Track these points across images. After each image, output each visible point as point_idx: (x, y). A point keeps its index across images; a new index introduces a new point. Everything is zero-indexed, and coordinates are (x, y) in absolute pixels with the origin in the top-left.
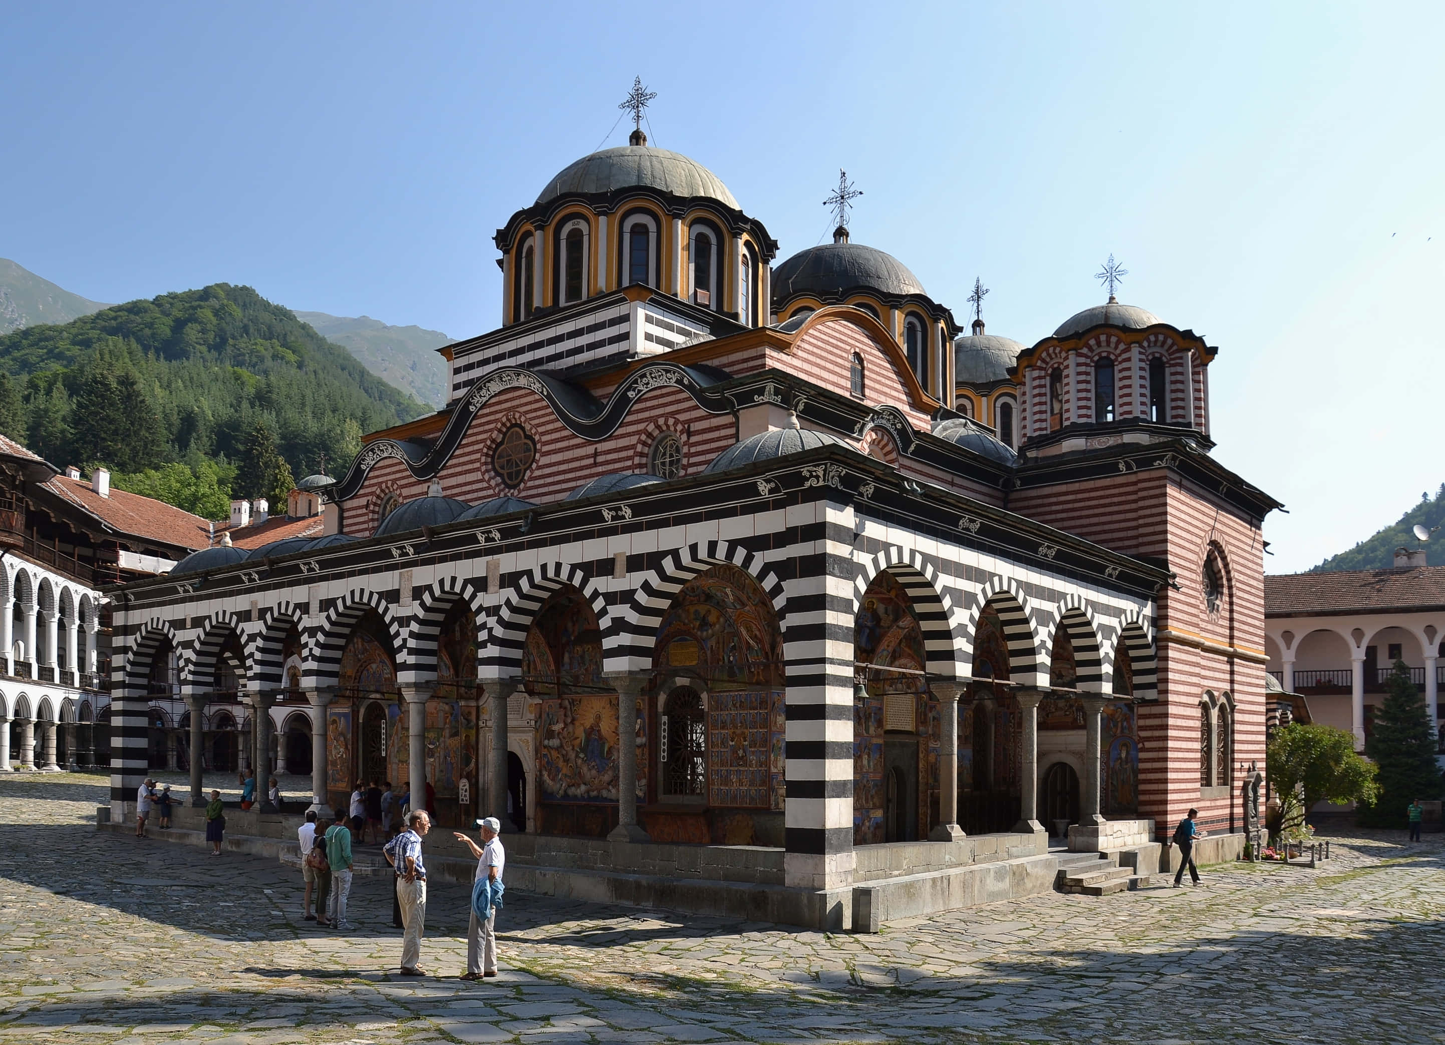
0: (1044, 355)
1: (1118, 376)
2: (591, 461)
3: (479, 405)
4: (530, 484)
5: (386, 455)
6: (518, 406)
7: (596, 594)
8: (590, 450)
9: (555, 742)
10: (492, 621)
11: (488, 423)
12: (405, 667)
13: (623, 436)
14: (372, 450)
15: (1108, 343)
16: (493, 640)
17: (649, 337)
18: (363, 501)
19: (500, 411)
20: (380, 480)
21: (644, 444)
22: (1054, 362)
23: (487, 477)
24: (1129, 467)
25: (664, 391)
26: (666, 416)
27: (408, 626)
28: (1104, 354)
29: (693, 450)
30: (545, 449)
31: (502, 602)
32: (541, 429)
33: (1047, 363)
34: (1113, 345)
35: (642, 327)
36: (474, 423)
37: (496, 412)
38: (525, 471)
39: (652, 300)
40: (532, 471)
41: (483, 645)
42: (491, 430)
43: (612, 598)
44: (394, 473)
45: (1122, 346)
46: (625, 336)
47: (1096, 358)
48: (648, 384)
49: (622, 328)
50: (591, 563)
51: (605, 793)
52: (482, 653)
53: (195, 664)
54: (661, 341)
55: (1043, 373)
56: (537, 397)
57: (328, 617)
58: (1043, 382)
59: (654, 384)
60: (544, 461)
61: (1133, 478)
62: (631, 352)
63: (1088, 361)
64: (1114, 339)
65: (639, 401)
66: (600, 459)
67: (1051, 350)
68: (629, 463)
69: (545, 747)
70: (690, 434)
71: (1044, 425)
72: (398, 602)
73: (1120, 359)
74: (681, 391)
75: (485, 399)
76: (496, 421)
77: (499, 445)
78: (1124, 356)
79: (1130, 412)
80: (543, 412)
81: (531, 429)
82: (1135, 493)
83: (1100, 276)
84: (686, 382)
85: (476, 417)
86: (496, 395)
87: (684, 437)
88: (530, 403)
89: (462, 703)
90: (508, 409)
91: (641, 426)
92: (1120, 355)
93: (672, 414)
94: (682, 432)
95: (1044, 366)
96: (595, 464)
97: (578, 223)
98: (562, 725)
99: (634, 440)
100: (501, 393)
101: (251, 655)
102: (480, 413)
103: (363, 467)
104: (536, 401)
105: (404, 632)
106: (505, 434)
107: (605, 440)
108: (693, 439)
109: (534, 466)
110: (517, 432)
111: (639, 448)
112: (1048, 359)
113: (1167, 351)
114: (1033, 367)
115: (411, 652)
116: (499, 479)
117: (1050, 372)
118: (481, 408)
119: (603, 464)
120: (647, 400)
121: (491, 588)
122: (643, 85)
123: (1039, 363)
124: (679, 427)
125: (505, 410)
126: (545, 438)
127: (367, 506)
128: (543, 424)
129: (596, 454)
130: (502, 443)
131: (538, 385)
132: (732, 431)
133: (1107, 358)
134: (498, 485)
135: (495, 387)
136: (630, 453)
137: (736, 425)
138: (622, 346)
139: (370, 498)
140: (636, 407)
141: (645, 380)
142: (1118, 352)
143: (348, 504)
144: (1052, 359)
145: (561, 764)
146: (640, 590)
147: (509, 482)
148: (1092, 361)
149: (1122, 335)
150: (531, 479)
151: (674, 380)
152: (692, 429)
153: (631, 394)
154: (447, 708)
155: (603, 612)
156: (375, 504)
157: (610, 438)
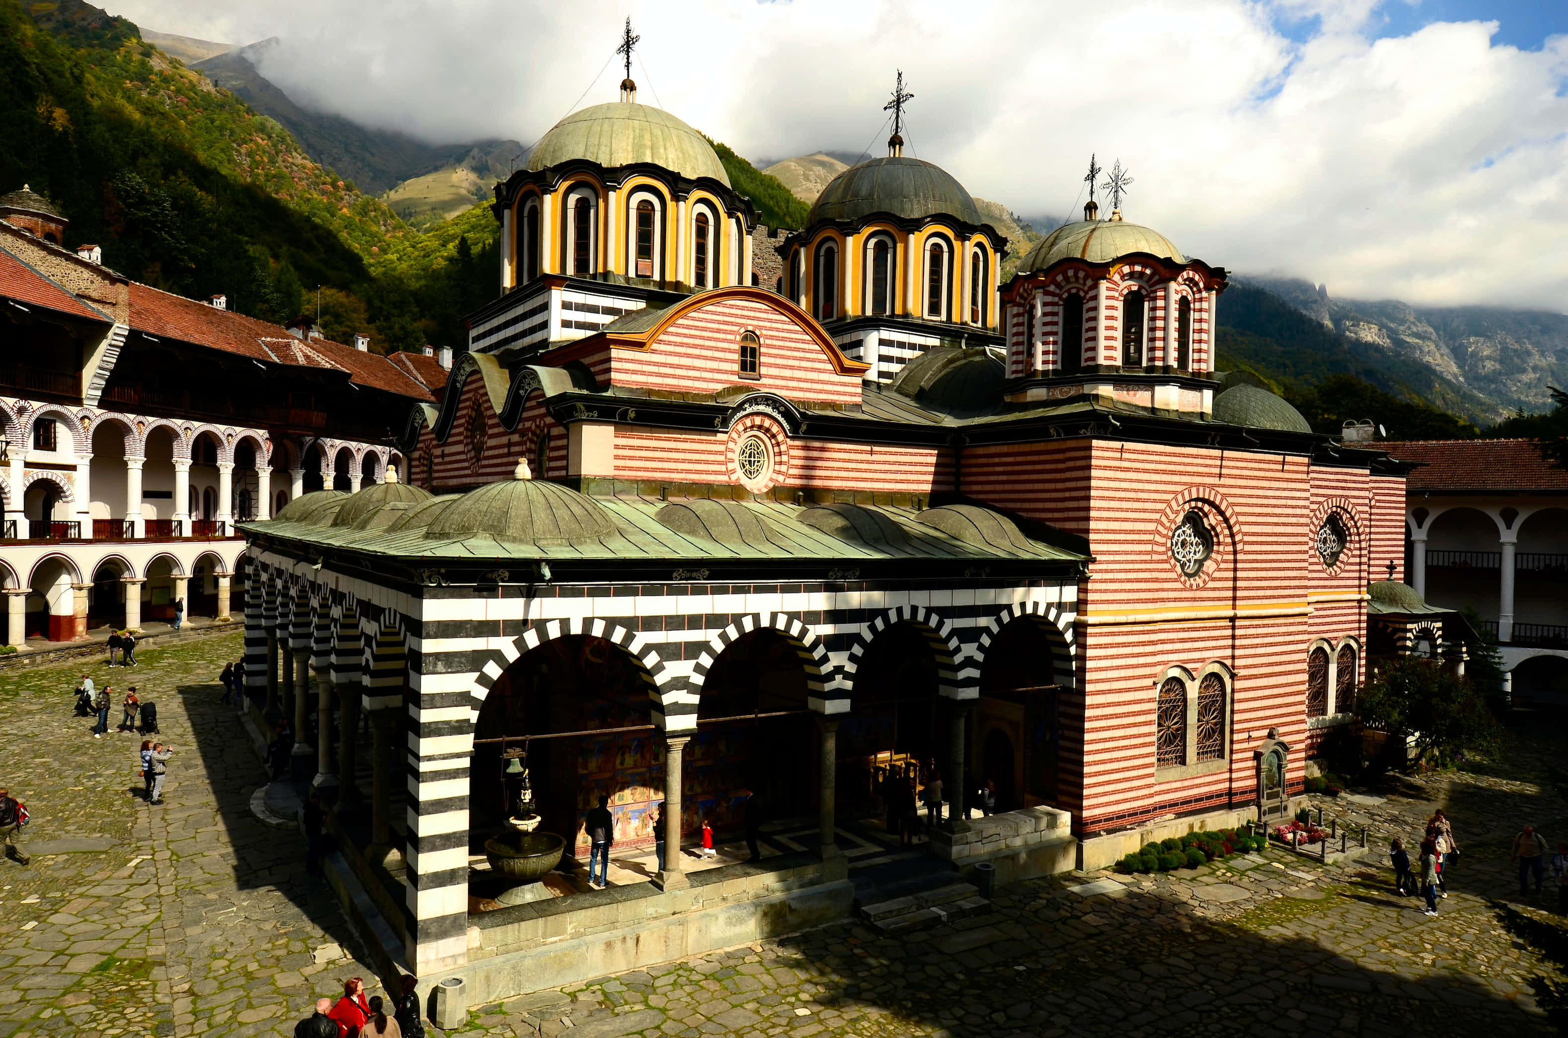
0: (1021, 290)
2: (506, 450)
3: (462, 383)
4: (483, 463)
6: (479, 388)
8: (504, 440)
11: (467, 400)
13: (520, 432)
15: (1076, 279)
17: (566, 324)
19: (472, 391)
20: (425, 437)
21: (532, 442)
22: (1030, 299)
23: (465, 450)
24: (1058, 433)
25: (539, 393)
26: (540, 418)
28: (1074, 291)
29: (551, 455)
32: (487, 413)
33: (1024, 299)
34: (1080, 281)
35: (557, 314)
36: (461, 397)
39: (569, 286)
40: (484, 451)
42: (468, 407)
46: (545, 325)
47: (1065, 296)
48: (529, 385)
49: (537, 319)
54: (580, 326)
55: (1021, 310)
58: (1021, 319)
59: (532, 385)
60: (489, 443)
61: (1062, 445)
62: (546, 342)
63: (1056, 299)
64: (1081, 275)
66: (511, 450)
67: (1026, 285)
70: (550, 439)
71: (1020, 367)
73: (1087, 297)
74: (544, 396)
75: (464, 378)
76: (470, 399)
77: (473, 422)
78: (1092, 293)
79: (1095, 359)
80: (487, 398)
81: (484, 412)
82: (1064, 462)
85: (461, 393)
86: (469, 375)
87: (547, 442)
88: (483, 387)
90: (475, 390)
91: (528, 425)
92: (1088, 292)
93: (543, 416)
94: (546, 436)
95: (1023, 302)
96: (509, 454)
97: (535, 200)
99: (526, 436)
100: (471, 373)
102: (464, 389)
106: (475, 412)
108: (551, 444)
109: (485, 446)
110: (478, 413)
112: (1025, 295)
113: (1147, 282)
114: (1013, 303)
116: (473, 454)
117: (1027, 308)
119: (512, 454)
120: (530, 400)
123: (1016, 299)
124: (545, 431)
126: (489, 422)
128: (488, 409)
129: (508, 445)
130: (475, 419)
133: (1075, 295)
134: (472, 458)
135: (466, 367)
137: (568, 436)
138: (538, 337)
140: (527, 404)
141: (527, 381)
144: (1028, 294)
148: (1061, 298)
149: (1091, 271)
150: (484, 458)
152: (551, 434)
153: (521, 393)
157: (515, 432)
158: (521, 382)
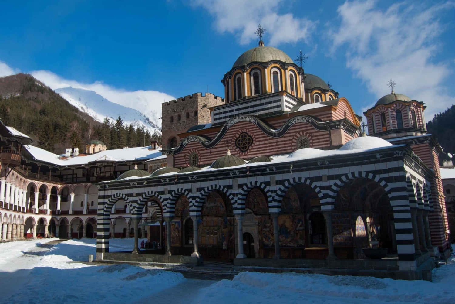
0: (379, 109)
1: (403, 115)
2: (275, 144)
3: (230, 126)
4: (251, 151)
5: (192, 140)
6: (245, 127)
7: (316, 187)
8: (275, 140)
9: (268, 229)
10: (273, 195)
11: (233, 131)
12: (236, 209)
13: (287, 137)
14: (188, 139)
15: (399, 106)
16: (274, 200)
17: (286, 106)
18: (183, 155)
19: (238, 128)
20: (190, 148)
21: (295, 139)
22: (382, 111)
23: (234, 148)
24: (416, 143)
25: (301, 123)
26: (303, 131)
27: (237, 196)
29: (314, 141)
30: (257, 140)
31: (278, 189)
32: (255, 134)
33: (379, 111)
34: (401, 106)
35: (285, 103)
36: (228, 131)
37: (237, 128)
38: (249, 146)
39: (287, 95)
40: (252, 147)
41: (271, 202)
42: (235, 134)
43: (322, 188)
44: (195, 146)
45: (403, 107)
46: (280, 106)
47: (396, 110)
48: (295, 121)
49: (279, 104)
50: (313, 178)
51: (288, 244)
52: (270, 204)
53: (138, 208)
55: (378, 114)
56: (252, 124)
57: (201, 194)
58: (378, 117)
59: (297, 121)
60: (256, 144)
61: (417, 146)
62: (283, 111)
64: (401, 105)
65: (292, 126)
66: (279, 143)
67: (381, 107)
68: (290, 145)
69: (263, 231)
70: (312, 137)
71: (380, 129)
72: (232, 189)
73: (403, 110)
74: (307, 124)
75: (232, 124)
76: (237, 131)
77: (237, 138)
78: (404, 109)
79: (408, 126)
80: (255, 129)
81: (251, 134)
82: (419, 150)
83: (388, 85)
84: (310, 121)
85: (228, 130)
86: (236, 123)
87: (310, 138)
88: (250, 126)
89: (229, 218)
90: (242, 127)
91: (294, 134)
92: (403, 109)
93: (305, 130)
94: (309, 136)
95: (378, 112)
96: (277, 145)
97: (256, 71)
98: (270, 224)
99: (291, 138)
100: (238, 122)
101: (165, 205)
102: (230, 128)
103: (183, 144)
104: (252, 125)
105: (236, 198)
106: (240, 135)
107: (280, 138)
108: (313, 138)
109: (253, 145)
110: (245, 135)
111: (294, 140)
112: (380, 110)
114: (375, 112)
115: (239, 204)
116: (239, 149)
117: (381, 114)
118: (231, 127)
119: (279, 145)
120: (295, 126)
121: (272, 185)
122: (262, 27)
123: (377, 111)
124: (308, 135)
125: (240, 127)
126: (256, 137)
127: (185, 156)
128: (255, 132)
129: (277, 142)
130: (239, 138)
131: (253, 120)
132: (329, 136)
133: (399, 110)
134: (238, 151)
135: (236, 120)
136: (290, 142)
137: (330, 134)
138: (279, 109)
139: (186, 154)
140: (291, 128)
141: (295, 120)
142: (403, 108)
143: (177, 156)
144: (381, 110)
145: (270, 236)
146: (333, 186)
147: (242, 150)
148: (395, 111)
149: (404, 104)
150: (252, 149)
151: (305, 120)
152: (313, 135)
153: (290, 124)
154: (222, 219)
155: (319, 192)
156: (188, 156)
157: (282, 137)
158: (292, 121)
